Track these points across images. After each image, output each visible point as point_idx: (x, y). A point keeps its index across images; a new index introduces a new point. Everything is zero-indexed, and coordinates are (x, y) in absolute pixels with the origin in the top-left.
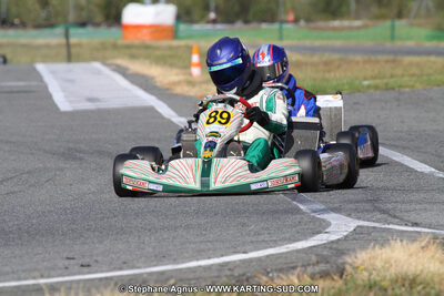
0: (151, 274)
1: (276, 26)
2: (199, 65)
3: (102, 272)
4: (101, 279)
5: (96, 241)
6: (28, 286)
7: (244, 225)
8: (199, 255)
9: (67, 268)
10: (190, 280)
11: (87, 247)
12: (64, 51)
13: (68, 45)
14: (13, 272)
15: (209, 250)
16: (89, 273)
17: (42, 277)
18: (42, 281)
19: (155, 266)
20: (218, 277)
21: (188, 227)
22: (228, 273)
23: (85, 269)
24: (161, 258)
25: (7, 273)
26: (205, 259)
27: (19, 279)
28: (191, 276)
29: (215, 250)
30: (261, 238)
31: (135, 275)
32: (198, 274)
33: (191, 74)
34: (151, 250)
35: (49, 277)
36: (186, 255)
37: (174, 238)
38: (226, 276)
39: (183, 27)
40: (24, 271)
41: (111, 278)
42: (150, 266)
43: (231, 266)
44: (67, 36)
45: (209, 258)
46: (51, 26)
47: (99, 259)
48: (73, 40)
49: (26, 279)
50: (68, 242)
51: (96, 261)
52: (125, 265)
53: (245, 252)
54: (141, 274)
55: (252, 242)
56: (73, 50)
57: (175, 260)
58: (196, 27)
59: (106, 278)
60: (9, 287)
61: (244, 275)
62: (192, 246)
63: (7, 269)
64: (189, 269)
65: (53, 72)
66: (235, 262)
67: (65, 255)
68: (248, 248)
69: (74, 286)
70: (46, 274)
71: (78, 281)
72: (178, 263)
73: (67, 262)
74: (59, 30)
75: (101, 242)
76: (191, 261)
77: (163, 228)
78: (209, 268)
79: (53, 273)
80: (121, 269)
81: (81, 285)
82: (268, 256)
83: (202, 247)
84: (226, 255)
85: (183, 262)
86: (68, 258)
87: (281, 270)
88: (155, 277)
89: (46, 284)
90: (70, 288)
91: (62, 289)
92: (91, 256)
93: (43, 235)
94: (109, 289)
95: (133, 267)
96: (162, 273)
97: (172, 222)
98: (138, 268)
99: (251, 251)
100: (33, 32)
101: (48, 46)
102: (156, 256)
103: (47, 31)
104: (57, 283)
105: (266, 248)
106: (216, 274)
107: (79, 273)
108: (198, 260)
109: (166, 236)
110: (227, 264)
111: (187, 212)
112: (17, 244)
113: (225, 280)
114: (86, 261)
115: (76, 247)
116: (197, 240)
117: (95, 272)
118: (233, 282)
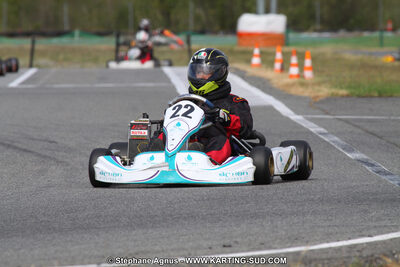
1: (376, 34)
2: (311, 68)
3: (243, 251)
5: (233, 224)
7: (366, 211)
8: (328, 238)
9: (210, 248)
10: (323, 260)
11: (226, 229)
12: (186, 56)
13: (190, 51)
14: (163, 251)
15: (337, 233)
16: (231, 252)
17: (189, 255)
19: (289, 247)
20: (348, 257)
21: (314, 213)
22: (358, 254)
23: (227, 249)
24: (295, 240)
26: (334, 241)
28: (324, 256)
29: (342, 233)
30: (383, 223)
32: (330, 255)
33: (303, 77)
34: (284, 233)
36: (316, 237)
37: (304, 222)
38: (356, 257)
39: (292, 36)
40: (172, 250)
42: (285, 247)
43: (358, 248)
44: (188, 42)
45: (338, 241)
47: (238, 240)
48: (193, 46)
50: (208, 225)
51: (236, 242)
52: (263, 246)
53: (370, 236)
55: (375, 227)
57: (307, 242)
58: (305, 35)
61: (372, 256)
62: (322, 230)
63: (157, 248)
64: (322, 250)
65: (179, 75)
66: (362, 244)
68: (372, 232)
70: (192, 253)
72: (311, 245)
73: (210, 243)
75: (238, 226)
76: (321, 243)
77: (292, 214)
78: (339, 249)
79: (198, 252)
80: (259, 249)
82: (391, 240)
83: (330, 230)
84: (353, 238)
85: (315, 244)
92: (231, 237)
93: (185, 219)
95: (270, 248)
96: (297, 253)
97: (300, 208)
98: (275, 248)
99: (376, 235)
102: (289, 238)
105: (388, 232)
106: (346, 255)
107: (222, 253)
108: (328, 242)
109: (296, 220)
110: (355, 246)
111: (312, 200)
112: (163, 226)
113: (355, 260)
114: (227, 242)
115: (217, 230)
116: (324, 224)
117: (237, 252)
118: (362, 262)
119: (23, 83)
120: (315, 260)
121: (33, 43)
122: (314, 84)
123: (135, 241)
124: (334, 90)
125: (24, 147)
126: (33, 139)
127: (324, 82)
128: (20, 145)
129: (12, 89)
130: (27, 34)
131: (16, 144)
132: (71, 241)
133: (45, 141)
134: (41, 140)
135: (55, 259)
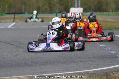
1: (107, 13)
3: (72, 71)
4: (72, 73)
6: (54, 75)
7: (105, 60)
9: (63, 71)
16: (69, 72)
20: (101, 73)
22: (103, 72)
25: (49, 72)
27: (52, 73)
28: (94, 73)
30: (110, 64)
32: (95, 72)
38: (102, 73)
39: (85, 13)
42: (83, 70)
45: (98, 68)
47: (71, 68)
49: (53, 73)
50: (62, 64)
52: (77, 70)
53: (106, 67)
54: (82, 72)
55: (108, 65)
58: (88, 13)
59: (73, 73)
61: (107, 72)
80: (76, 71)
82: (112, 68)
83: (95, 66)
84: (102, 68)
85: (91, 69)
87: (116, 71)
93: (56, 63)
95: (79, 71)
99: (108, 67)
102: (84, 68)
103: (51, 14)
105: (111, 66)
108: (95, 69)
109: (86, 63)
110: (102, 70)
111: (91, 57)
113: (102, 74)
114: (68, 69)
117: (70, 72)
118: (104, 74)
125: (12, 44)
126: (14, 41)
129: (9, 28)
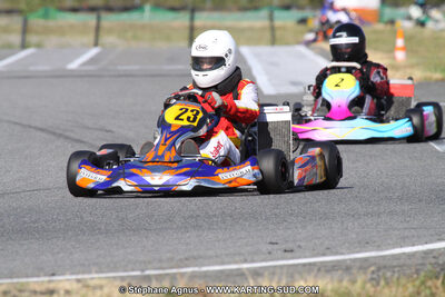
0: (355, 260)
2: (404, 49)
5: (299, 226)
8: (403, 242)
10: (395, 267)
11: (290, 232)
12: (268, 35)
13: (273, 29)
14: (217, 256)
15: (413, 236)
17: (245, 261)
18: (245, 266)
19: (358, 252)
21: (391, 213)
23: (289, 255)
24: (365, 244)
26: (408, 246)
29: (419, 237)
31: (338, 261)
33: (394, 58)
34: (354, 236)
35: (253, 261)
36: (389, 241)
37: (378, 224)
40: (227, 255)
41: (314, 264)
43: (435, 254)
44: (271, 18)
46: (256, 8)
48: (278, 23)
51: (299, 246)
56: (278, 33)
57: (379, 246)
60: (213, 271)
62: (397, 233)
63: (211, 253)
64: (393, 256)
65: (257, 55)
66: (440, 249)
67: (269, 240)
69: (278, 271)
70: (249, 259)
71: (282, 267)
72: (382, 250)
73: (270, 247)
74: (264, 13)
75: (304, 227)
76: (394, 248)
77: (366, 215)
78: (414, 255)
79: (256, 258)
81: (285, 271)
86: (271, 243)
88: (358, 264)
89: (248, 269)
90: (274, 274)
91: (266, 274)
92: (294, 241)
94: (313, 274)
96: (366, 259)
97: (376, 209)
98: (342, 254)
100: (238, 15)
101: (251, 29)
104: (261, 268)
106: (420, 262)
107: (283, 259)
112: (220, 228)
115: (280, 232)
116: (401, 226)
119: (84, 64)
120: (385, 267)
121: (99, 19)
122: (405, 67)
123: (187, 244)
124: (428, 74)
127: (418, 65)
128: (72, 135)
130: (92, 9)
131: (67, 134)
132: (117, 244)
133: (101, 130)
134: (97, 129)
135: (95, 264)
